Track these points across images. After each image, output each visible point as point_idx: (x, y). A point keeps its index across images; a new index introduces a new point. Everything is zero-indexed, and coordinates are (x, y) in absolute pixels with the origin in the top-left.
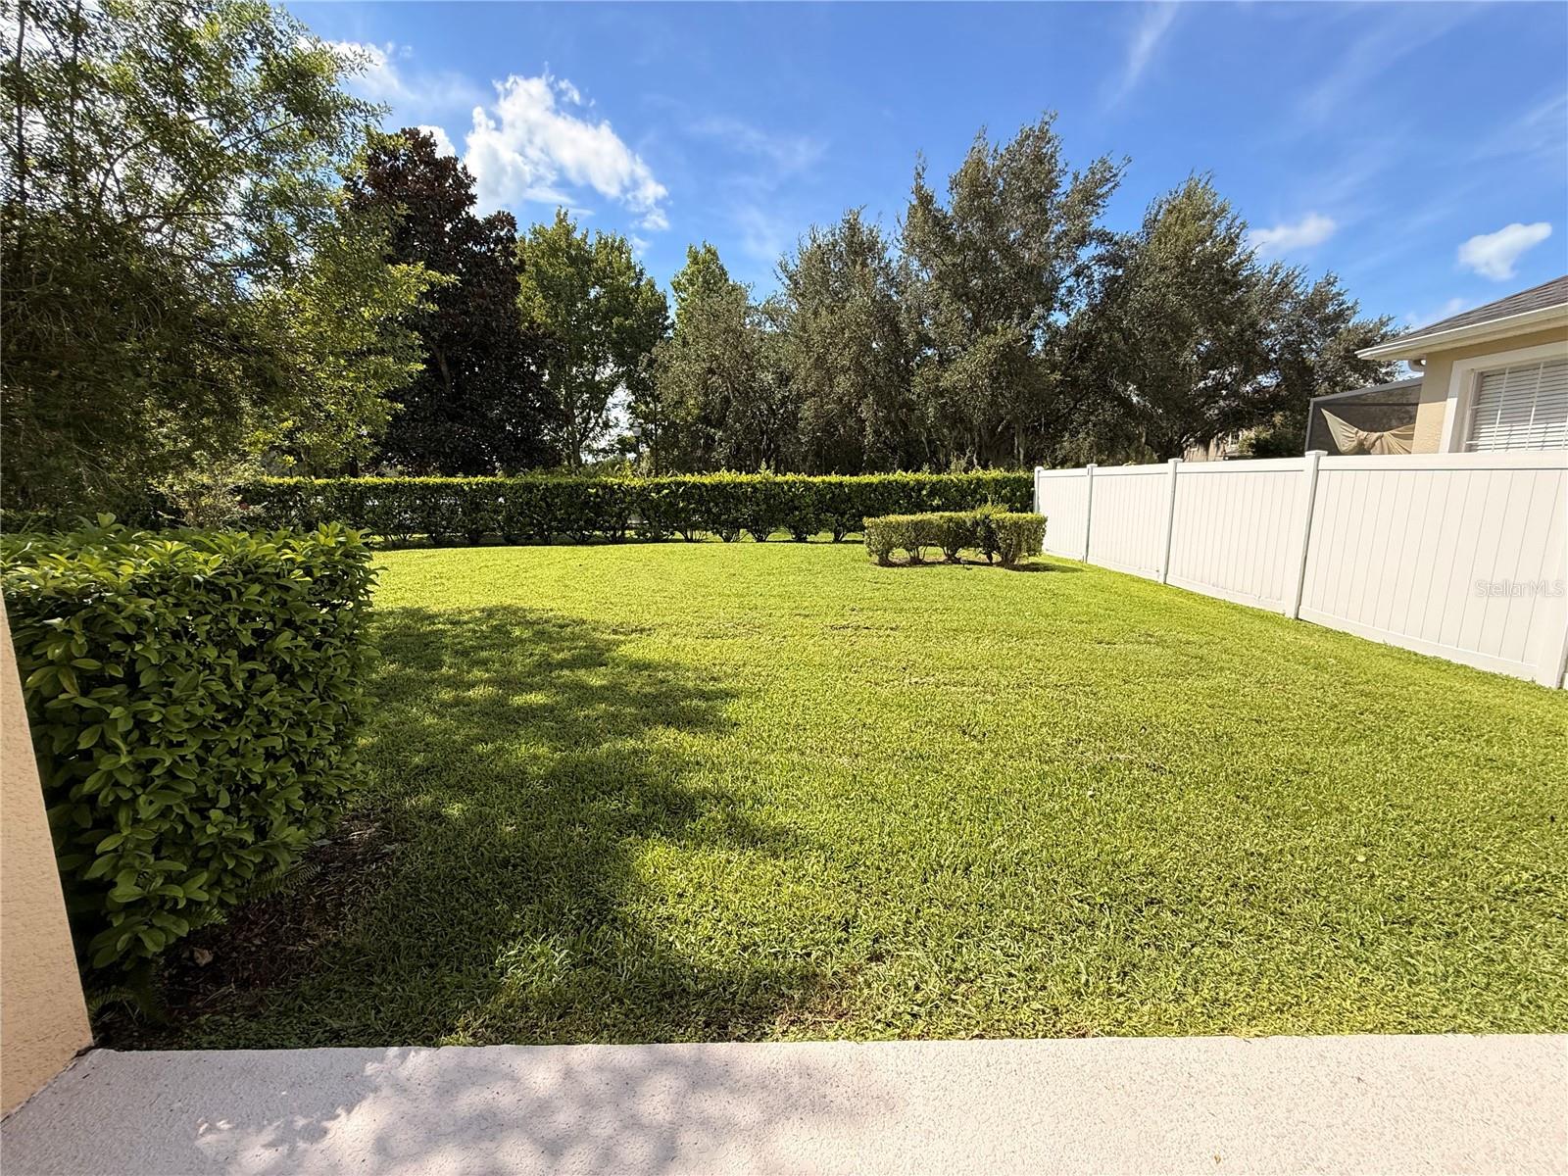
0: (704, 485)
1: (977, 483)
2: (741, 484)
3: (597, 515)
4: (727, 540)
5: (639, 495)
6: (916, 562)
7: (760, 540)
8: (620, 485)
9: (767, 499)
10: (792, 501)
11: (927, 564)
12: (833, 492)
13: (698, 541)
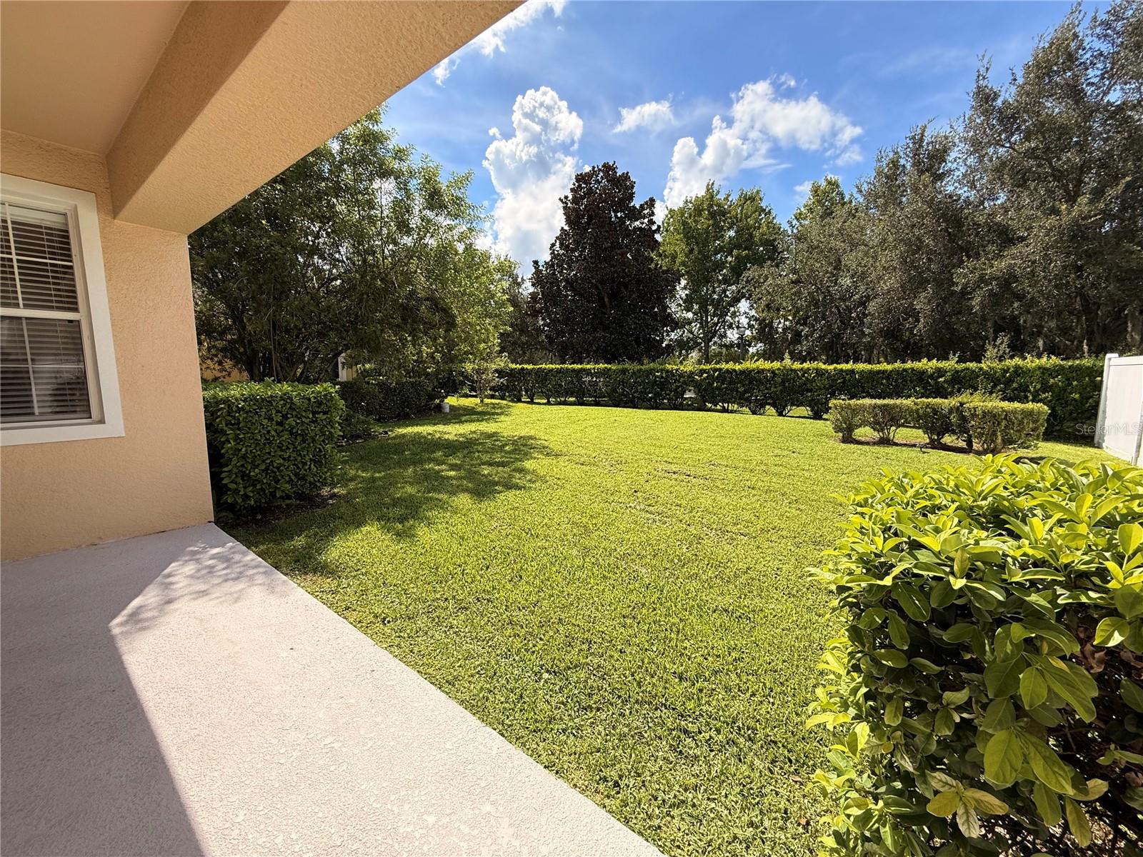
0: (735, 370)
1: (1015, 372)
2: (763, 370)
3: (662, 390)
4: (754, 413)
5: (689, 377)
6: (885, 442)
7: (780, 414)
8: (677, 370)
9: (783, 382)
10: (806, 384)
11: (897, 444)
12: (844, 378)
13: (732, 412)
